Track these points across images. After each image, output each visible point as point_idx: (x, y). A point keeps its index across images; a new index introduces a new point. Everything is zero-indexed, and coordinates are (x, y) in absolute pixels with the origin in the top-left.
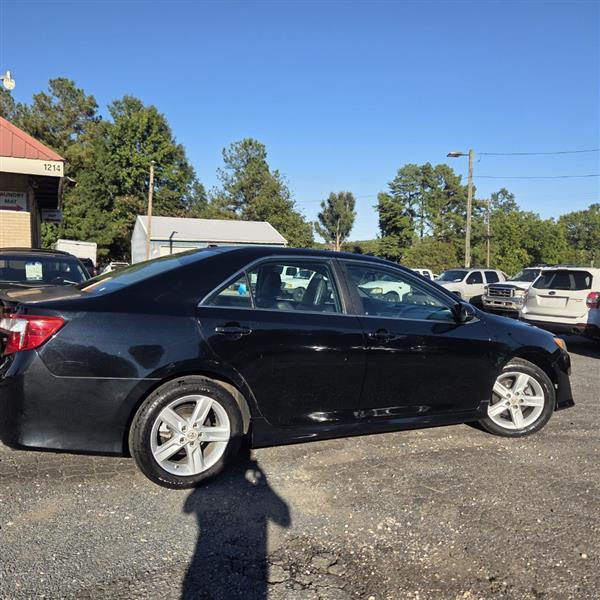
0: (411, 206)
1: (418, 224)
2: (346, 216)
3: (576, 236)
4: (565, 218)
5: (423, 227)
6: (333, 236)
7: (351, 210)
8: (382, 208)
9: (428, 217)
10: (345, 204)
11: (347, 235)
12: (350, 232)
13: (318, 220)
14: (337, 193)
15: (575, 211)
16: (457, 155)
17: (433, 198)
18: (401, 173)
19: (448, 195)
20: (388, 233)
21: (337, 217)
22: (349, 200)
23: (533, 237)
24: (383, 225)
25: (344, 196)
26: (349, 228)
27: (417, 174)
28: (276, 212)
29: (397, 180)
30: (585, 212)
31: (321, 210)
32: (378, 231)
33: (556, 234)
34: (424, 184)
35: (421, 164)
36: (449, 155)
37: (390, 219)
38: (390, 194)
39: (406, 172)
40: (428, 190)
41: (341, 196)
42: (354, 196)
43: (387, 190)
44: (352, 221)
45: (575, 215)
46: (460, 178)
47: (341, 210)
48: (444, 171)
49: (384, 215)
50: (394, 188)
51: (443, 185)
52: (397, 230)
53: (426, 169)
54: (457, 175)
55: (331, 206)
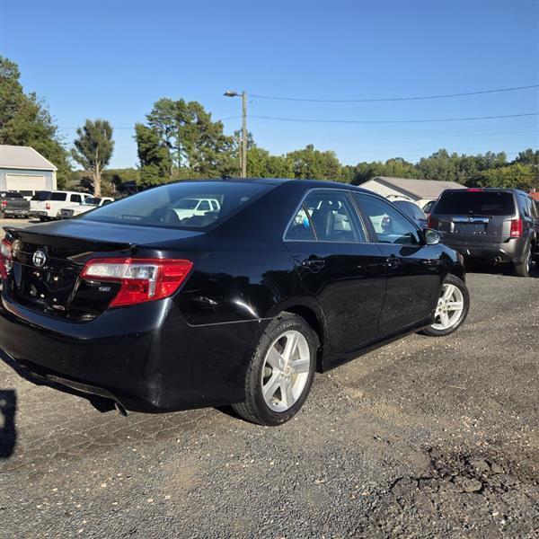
0: (168, 138)
1: (176, 155)
2: (104, 145)
3: (299, 171)
4: (291, 155)
5: (180, 158)
6: (92, 163)
7: (109, 139)
8: (140, 139)
9: (184, 149)
10: (102, 132)
11: (106, 163)
12: (110, 161)
13: (75, 147)
14: (93, 121)
15: (298, 150)
16: (232, 95)
17: (188, 132)
18: (157, 106)
19: (201, 131)
20: (148, 163)
21: (95, 145)
22: (106, 129)
23: (270, 171)
24: (142, 155)
25: (102, 125)
26: (108, 157)
27: (172, 108)
28: (37, 137)
29: (153, 113)
30: (304, 151)
31: (78, 137)
32: (138, 160)
33: (287, 168)
34: (179, 118)
35: (175, 99)
36: (226, 94)
37: (148, 150)
38: (148, 126)
39: (161, 106)
40: (183, 124)
41: (98, 124)
42: (112, 125)
43: (146, 123)
44: (111, 150)
45: (298, 153)
46: (210, 115)
47: (101, 138)
48: (196, 108)
49: (143, 145)
50: (151, 120)
51: (196, 120)
52: (156, 160)
53: (180, 105)
54: (207, 113)
55: (88, 134)
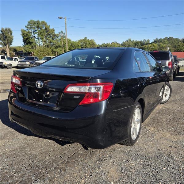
0: (34, 34)
1: (38, 41)
2: (10, 37)
3: (82, 46)
4: (79, 41)
5: (39, 42)
6: (5, 44)
7: (11, 35)
8: (23, 35)
9: (41, 39)
10: (8, 33)
11: (11, 44)
12: (12, 43)
14: (4, 28)
15: (82, 39)
16: (61, 18)
17: (42, 32)
18: (29, 22)
19: (47, 32)
20: (27, 44)
21: (6, 37)
22: (10, 31)
24: (25, 41)
25: (8, 30)
26: (11, 42)
27: (35, 23)
29: (28, 25)
30: (84, 39)
32: (23, 43)
34: (38, 27)
35: (36, 20)
36: (59, 18)
37: (27, 39)
38: (26, 30)
39: (31, 22)
40: (39, 29)
41: (6, 30)
42: (12, 30)
43: (25, 29)
44: (12, 39)
45: (82, 40)
47: (8, 35)
48: (44, 23)
49: (25, 37)
50: (27, 28)
51: (44, 28)
52: (30, 43)
53: (38, 22)
54: (48, 25)
55: (3, 33)
